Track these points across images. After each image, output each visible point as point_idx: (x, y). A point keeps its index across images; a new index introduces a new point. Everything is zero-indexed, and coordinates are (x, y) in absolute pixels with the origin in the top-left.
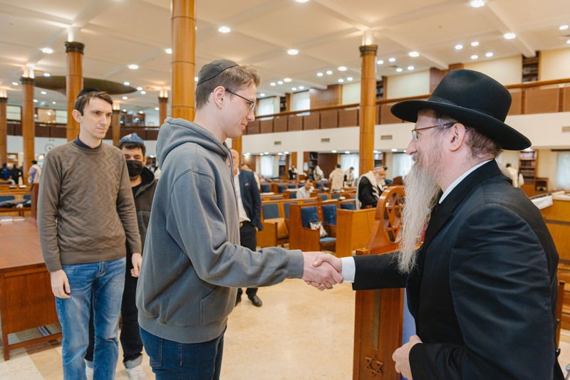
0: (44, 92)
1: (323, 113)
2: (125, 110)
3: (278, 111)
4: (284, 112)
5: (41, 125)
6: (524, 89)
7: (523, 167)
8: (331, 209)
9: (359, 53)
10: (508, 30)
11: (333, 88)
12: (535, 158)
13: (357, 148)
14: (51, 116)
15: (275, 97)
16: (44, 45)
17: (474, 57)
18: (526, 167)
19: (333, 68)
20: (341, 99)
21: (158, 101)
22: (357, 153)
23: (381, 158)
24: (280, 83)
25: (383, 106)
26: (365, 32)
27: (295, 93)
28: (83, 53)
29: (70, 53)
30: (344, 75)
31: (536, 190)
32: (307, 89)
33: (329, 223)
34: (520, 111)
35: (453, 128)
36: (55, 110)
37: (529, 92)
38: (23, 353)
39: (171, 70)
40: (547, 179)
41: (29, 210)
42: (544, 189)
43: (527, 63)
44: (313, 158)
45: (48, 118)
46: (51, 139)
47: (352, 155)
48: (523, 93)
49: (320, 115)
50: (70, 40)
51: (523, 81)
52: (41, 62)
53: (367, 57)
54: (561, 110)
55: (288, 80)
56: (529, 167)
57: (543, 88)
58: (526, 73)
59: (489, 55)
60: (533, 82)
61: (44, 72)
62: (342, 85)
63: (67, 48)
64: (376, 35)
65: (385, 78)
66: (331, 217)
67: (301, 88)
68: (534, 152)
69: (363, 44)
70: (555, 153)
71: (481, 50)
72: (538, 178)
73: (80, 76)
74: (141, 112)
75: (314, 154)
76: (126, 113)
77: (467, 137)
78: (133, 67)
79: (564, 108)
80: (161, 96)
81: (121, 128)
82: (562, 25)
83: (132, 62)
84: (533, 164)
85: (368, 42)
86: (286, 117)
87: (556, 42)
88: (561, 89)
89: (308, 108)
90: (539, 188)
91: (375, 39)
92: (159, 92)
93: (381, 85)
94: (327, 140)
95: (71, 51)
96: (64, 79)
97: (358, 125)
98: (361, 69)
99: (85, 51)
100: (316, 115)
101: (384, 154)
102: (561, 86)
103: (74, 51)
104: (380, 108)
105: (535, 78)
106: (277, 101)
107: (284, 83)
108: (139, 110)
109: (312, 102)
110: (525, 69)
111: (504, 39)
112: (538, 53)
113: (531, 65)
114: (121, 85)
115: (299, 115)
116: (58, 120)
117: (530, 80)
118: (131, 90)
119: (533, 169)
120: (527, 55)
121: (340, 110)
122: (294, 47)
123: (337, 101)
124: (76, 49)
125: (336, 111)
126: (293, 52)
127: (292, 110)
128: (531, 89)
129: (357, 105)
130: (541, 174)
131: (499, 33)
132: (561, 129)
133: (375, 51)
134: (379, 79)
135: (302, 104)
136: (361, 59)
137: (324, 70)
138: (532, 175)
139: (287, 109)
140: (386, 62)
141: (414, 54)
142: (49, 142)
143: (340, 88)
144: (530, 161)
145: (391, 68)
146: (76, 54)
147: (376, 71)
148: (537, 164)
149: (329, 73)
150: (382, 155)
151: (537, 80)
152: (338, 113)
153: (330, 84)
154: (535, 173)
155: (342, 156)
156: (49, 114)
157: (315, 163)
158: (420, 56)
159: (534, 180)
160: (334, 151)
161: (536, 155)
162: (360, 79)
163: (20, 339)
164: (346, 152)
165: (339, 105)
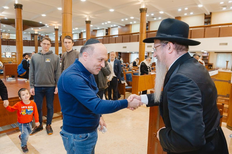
0: (4, 26)
1: (124, 36)
2: (40, 34)
3: (105, 35)
4: (107, 35)
5: (3, 40)
6: (205, 28)
7: (203, 59)
8: (129, 75)
9: (139, 11)
10: (200, 3)
11: (128, 26)
12: (208, 56)
13: (138, 51)
14: (7, 36)
15: (104, 29)
16: (5, 5)
17: (186, 14)
18: (205, 59)
19: (128, 17)
20: (131, 30)
21: (54, 30)
22: (138, 53)
23: (147, 55)
24: (106, 23)
25: (148, 33)
26: (142, 3)
27: (112, 28)
28: (22, 9)
29: (16, 9)
30: (133, 20)
31: (208, 68)
32: (117, 26)
33: (128, 81)
34: (203, 37)
35: (168, 44)
36: (9, 33)
37: (207, 29)
38: (5, 135)
39: (62, 17)
40: (213, 64)
41: (3, 76)
42: (211, 68)
43: (206, 17)
44: (119, 55)
45: (6, 37)
46: (8, 46)
47: (135, 54)
48: (205, 29)
49: (123, 37)
50: (17, 3)
51: (204, 25)
52: (3, 13)
53: (142, 13)
54: (219, 36)
55: (109, 22)
56: (206, 59)
57: (212, 27)
58: (206, 21)
59: (192, 13)
60: (209, 25)
61: (4, 17)
62: (131, 25)
63: (15, 6)
64: (147, 4)
65: (149, 22)
66: (129, 78)
67: (115, 26)
68: (208, 53)
69: (141, 8)
70: (216, 54)
71: (188, 11)
72: (209, 64)
73: (21, 19)
74: (47, 35)
75: (120, 53)
76: (40, 35)
77: (174, 47)
78: (44, 15)
79: (221, 35)
80: (56, 28)
81: (38, 41)
82: (221, 2)
83: (43, 13)
84: (207, 58)
85: (143, 7)
86: (108, 37)
87: (218, 9)
88: (220, 28)
89: (117, 34)
90: (209, 67)
91: (146, 6)
92: (54, 26)
93: (148, 25)
94: (125, 47)
95: (17, 8)
96: (14, 20)
97: (138, 41)
98: (140, 18)
99: (23, 8)
100: (121, 37)
101: (148, 53)
102: (220, 27)
103: (18, 8)
104: (147, 34)
105: (209, 23)
106: (105, 31)
107: (108, 23)
108: (46, 34)
109: (119, 32)
110: (206, 19)
111: (198, 7)
112: (211, 13)
113: (208, 18)
114: (38, 23)
115: (113, 37)
116: (11, 38)
117: (207, 24)
118: (42, 25)
119: (207, 60)
120: (206, 14)
121: (131, 35)
122: (112, 8)
123: (129, 31)
124: (19, 7)
125: (129, 35)
126: (112, 10)
127: (111, 35)
128: (208, 28)
129: (139, 33)
130: (210, 62)
131: (196, 5)
132: (219, 44)
133: (146, 11)
134: (147, 22)
135: (115, 32)
136: (140, 14)
137: (124, 18)
138: (207, 62)
139: (109, 34)
140: (150, 15)
141: (161, 12)
142: (8, 47)
143: (130, 25)
144: (206, 57)
145: (152, 18)
146: (19, 9)
147: (146, 19)
148: (209, 58)
149: (127, 19)
150: (147, 54)
151: (210, 24)
152: (130, 36)
153: (126, 24)
154: (208, 61)
155: (131, 54)
156: (7, 35)
157: (120, 57)
158: (164, 13)
159: (208, 64)
160: (128, 52)
161: (208, 54)
162: (140, 22)
163: (3, 129)
164: (133, 52)
165: (130, 33)
